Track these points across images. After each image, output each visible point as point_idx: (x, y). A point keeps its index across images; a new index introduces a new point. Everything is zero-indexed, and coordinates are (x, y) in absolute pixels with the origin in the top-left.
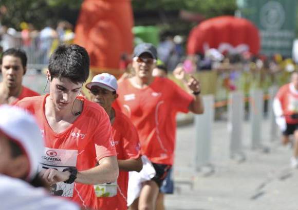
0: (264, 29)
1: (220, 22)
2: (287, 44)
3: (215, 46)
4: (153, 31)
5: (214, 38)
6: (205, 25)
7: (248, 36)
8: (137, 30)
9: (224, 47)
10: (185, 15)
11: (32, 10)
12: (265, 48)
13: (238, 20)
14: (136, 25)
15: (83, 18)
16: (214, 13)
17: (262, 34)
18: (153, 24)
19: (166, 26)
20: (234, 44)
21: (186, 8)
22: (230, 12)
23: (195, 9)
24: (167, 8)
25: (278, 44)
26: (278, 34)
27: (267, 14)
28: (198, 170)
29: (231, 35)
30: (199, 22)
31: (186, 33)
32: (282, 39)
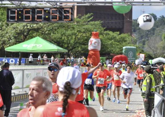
0: (129, 57)
1: (119, 56)
4: (104, 58)
5: (118, 60)
6: (115, 57)
7: (125, 59)
8: (100, 58)
9: (120, 61)
10: (111, 54)
11: (78, 54)
13: (123, 55)
14: (101, 57)
16: (118, 54)
17: (128, 58)
18: (105, 57)
19: (107, 57)
21: (112, 53)
22: (121, 54)
23: (113, 53)
24: (107, 53)
26: (132, 59)
27: (129, 54)
29: (122, 59)
31: (112, 59)
32: (133, 60)
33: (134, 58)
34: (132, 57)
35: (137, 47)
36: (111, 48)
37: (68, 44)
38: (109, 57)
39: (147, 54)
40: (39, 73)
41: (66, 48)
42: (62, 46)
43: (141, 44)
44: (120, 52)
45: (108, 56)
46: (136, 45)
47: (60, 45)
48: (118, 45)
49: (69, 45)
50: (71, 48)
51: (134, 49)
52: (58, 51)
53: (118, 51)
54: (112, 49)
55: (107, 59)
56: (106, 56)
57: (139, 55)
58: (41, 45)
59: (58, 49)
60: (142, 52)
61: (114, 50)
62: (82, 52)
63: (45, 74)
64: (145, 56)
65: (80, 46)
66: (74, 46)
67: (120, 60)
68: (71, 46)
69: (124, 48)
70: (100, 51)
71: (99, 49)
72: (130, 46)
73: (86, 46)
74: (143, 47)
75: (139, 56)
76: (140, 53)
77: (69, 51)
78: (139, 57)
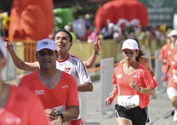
2: (168, 17)
4: (69, 11)
8: (56, 11)
9: (121, 21)
12: (152, 21)
17: (149, 10)
18: (69, 7)
19: (79, 7)
20: (129, 20)
25: (161, 17)
28: (104, 113)
29: (127, 12)
30: (103, 4)
32: (164, 13)
33: (167, 10)
34: (164, 6)
38: (86, 6)
45: (82, 5)
55: (77, 15)
56: (75, 5)
67: (122, 17)
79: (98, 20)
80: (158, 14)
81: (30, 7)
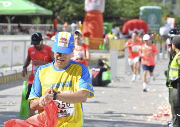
0: (149, 23)
1: (134, 21)
2: (157, 29)
3: (132, 29)
4: (110, 25)
5: (132, 27)
6: (129, 22)
9: (135, 30)
10: (122, 18)
11: (68, 17)
13: (140, 21)
14: (105, 22)
15: (85, 19)
16: (132, 18)
17: (149, 25)
19: (115, 23)
20: (139, 29)
21: (122, 16)
22: (137, 18)
24: (116, 16)
25: (154, 29)
26: (154, 25)
27: (150, 18)
28: (126, 73)
29: (138, 26)
30: (127, 21)
31: (122, 25)
32: (156, 27)
33: (157, 25)
35: (162, 7)
36: (121, 9)
37: (53, 2)
38: (118, 22)
39: (178, 18)
40: (7, 47)
41: (49, 8)
42: (43, 5)
43: (170, 3)
44: (135, 15)
45: (116, 21)
46: (161, 4)
47: (41, 3)
48: (132, 4)
49: (55, 3)
50: (57, 7)
51: (159, 10)
52: (36, 13)
53: (133, 14)
54: (123, 10)
56: (113, 21)
57: (166, 19)
58: (10, 4)
59: (37, 10)
60: (171, 15)
61: (126, 12)
62: (75, 14)
63: (15, 48)
64: (175, 21)
65: (71, 5)
66: (63, 5)
68: (57, 5)
69: (142, 8)
70: (103, 14)
71: (102, 10)
72: (152, 5)
73: (82, 5)
74: (173, 8)
75: (165, 21)
76: (168, 16)
77: (54, 13)
78: (166, 23)
79: (124, 28)
80: (153, 27)
81: (94, 21)
